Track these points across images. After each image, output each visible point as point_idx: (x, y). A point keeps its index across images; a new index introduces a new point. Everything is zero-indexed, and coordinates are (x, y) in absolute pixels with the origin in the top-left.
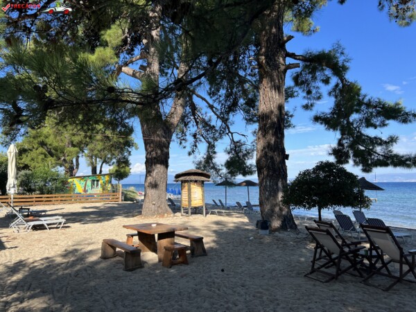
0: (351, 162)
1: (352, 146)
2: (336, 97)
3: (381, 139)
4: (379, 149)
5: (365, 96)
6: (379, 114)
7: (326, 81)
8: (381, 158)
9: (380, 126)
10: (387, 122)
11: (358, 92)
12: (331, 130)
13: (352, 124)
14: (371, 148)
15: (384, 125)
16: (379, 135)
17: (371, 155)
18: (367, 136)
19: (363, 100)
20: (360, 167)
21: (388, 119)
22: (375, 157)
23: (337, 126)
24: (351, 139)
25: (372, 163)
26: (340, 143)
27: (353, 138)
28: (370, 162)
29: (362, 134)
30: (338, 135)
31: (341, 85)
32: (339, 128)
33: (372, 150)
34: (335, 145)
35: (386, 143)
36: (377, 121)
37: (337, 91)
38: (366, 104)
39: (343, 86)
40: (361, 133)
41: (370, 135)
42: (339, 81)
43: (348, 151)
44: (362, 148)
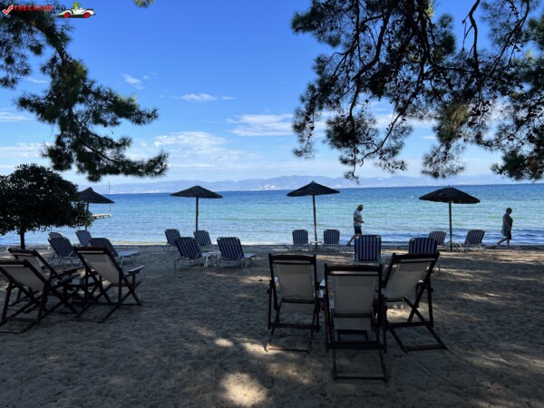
0: (74, 167)
1: (74, 146)
2: (53, 76)
3: (111, 141)
4: (109, 153)
5: (93, 82)
6: (110, 109)
7: (37, 50)
8: (112, 164)
9: (111, 124)
10: (119, 120)
11: (83, 75)
12: (47, 122)
13: (76, 117)
14: (100, 150)
15: (115, 123)
16: (110, 136)
17: (99, 159)
18: (96, 135)
19: (90, 86)
20: (87, 174)
21: (121, 116)
22: (104, 163)
23: (55, 117)
24: (75, 137)
25: (100, 170)
26: (59, 141)
27: (77, 136)
28: (98, 168)
29: (89, 133)
30: (56, 130)
31: (60, 61)
32: (57, 120)
33: (100, 153)
34: (51, 143)
35: (118, 146)
36: (107, 117)
37: (55, 69)
38: (93, 93)
39: (64, 62)
40: (87, 130)
41: (99, 135)
42: (58, 55)
43: (70, 153)
44: (89, 150)
